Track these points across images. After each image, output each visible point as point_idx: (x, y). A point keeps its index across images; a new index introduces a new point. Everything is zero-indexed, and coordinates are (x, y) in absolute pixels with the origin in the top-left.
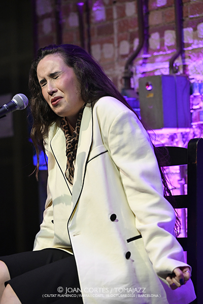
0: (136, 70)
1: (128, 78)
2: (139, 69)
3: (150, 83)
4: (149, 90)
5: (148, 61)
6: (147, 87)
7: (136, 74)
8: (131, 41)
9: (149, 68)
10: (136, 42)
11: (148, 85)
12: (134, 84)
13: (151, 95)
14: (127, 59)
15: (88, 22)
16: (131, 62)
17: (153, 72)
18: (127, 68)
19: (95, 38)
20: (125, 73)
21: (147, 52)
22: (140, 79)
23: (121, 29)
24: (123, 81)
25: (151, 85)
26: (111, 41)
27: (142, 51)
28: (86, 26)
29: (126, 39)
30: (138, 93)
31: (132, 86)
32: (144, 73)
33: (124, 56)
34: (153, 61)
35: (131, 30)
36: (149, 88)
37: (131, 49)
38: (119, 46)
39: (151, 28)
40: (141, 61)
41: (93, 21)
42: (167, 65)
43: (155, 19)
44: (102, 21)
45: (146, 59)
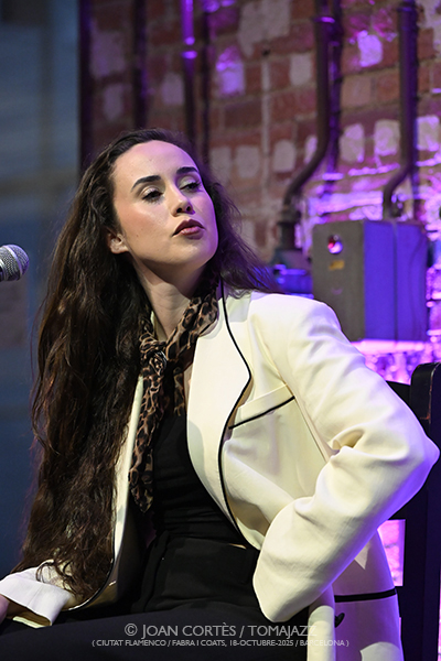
0: (308, 208)
1: (289, 225)
2: (315, 206)
3: (336, 237)
4: (336, 254)
5: (336, 187)
6: (330, 246)
7: (308, 217)
8: (300, 142)
9: (337, 203)
10: (311, 145)
11: (332, 242)
12: (303, 239)
13: (340, 265)
14: (288, 182)
15: (206, 95)
16: (297, 190)
17: (347, 212)
18: (287, 201)
19: (218, 131)
20: (284, 212)
21: (334, 168)
22: (315, 228)
23: (278, 115)
24: (279, 232)
25: (339, 242)
26: (254, 141)
27: (324, 166)
28: (199, 105)
29: (288, 137)
30: (309, 260)
31: (299, 243)
32: (326, 215)
33: (281, 176)
34: (347, 190)
35: (300, 118)
36: (336, 249)
37: (299, 160)
38: (271, 153)
39: (345, 114)
40: (319, 189)
41: (216, 93)
42: (378, 199)
43: (354, 94)
44: (237, 93)
45: (331, 182)
